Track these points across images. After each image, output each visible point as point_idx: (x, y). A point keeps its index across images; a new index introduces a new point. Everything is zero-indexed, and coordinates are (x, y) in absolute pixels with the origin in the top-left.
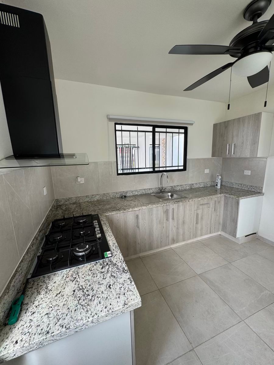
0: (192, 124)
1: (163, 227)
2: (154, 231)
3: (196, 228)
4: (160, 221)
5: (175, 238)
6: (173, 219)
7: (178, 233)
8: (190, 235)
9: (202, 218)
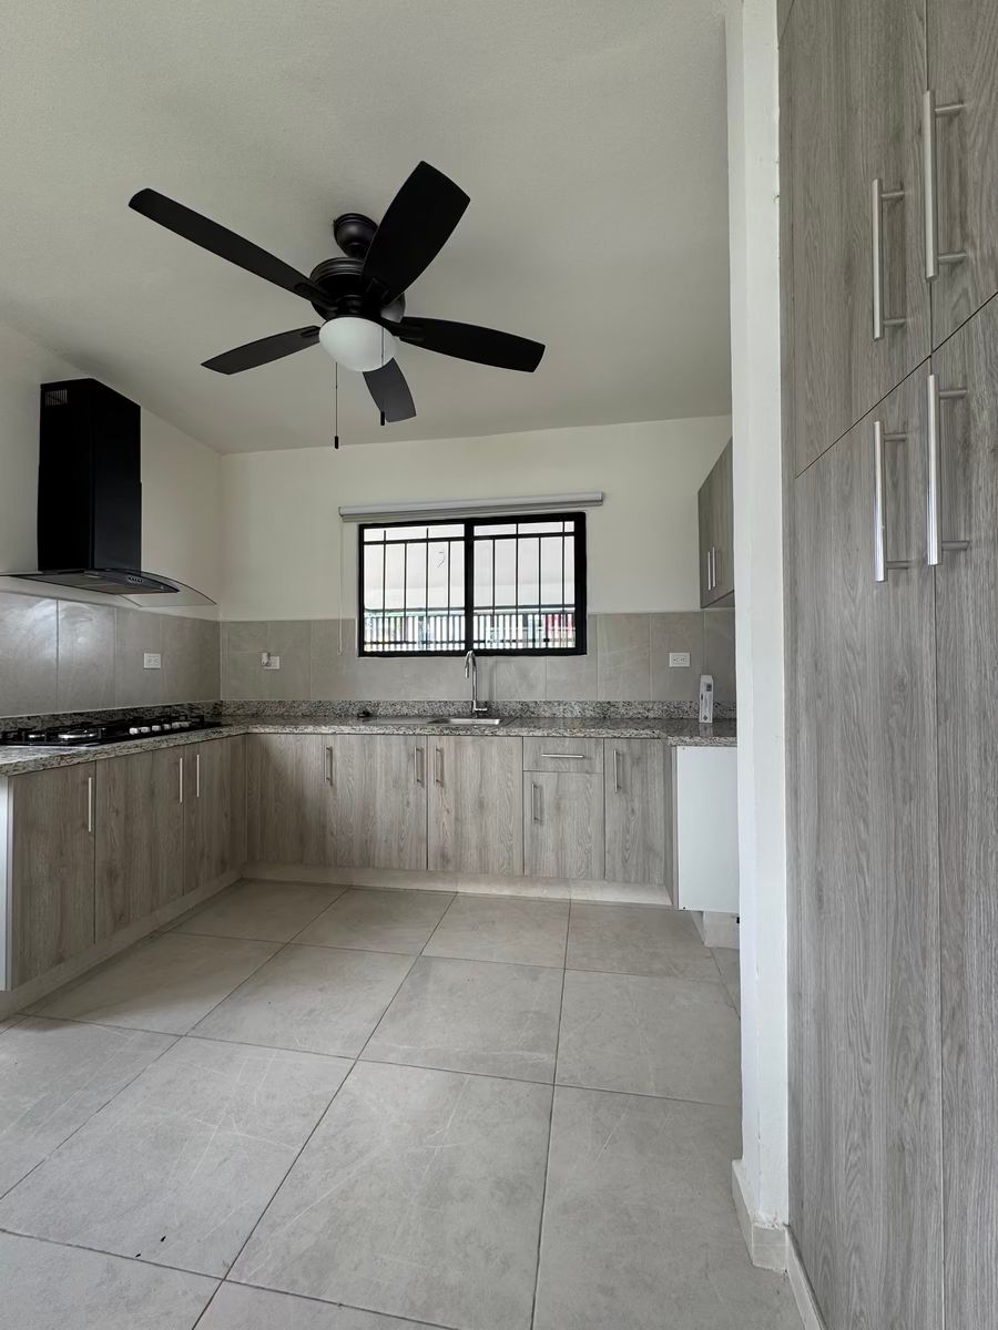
0: (599, 502)
1: (408, 803)
2: (378, 808)
3: (534, 837)
4: (396, 782)
5: (450, 852)
6: (441, 782)
7: (459, 836)
8: (510, 858)
9: (558, 807)
